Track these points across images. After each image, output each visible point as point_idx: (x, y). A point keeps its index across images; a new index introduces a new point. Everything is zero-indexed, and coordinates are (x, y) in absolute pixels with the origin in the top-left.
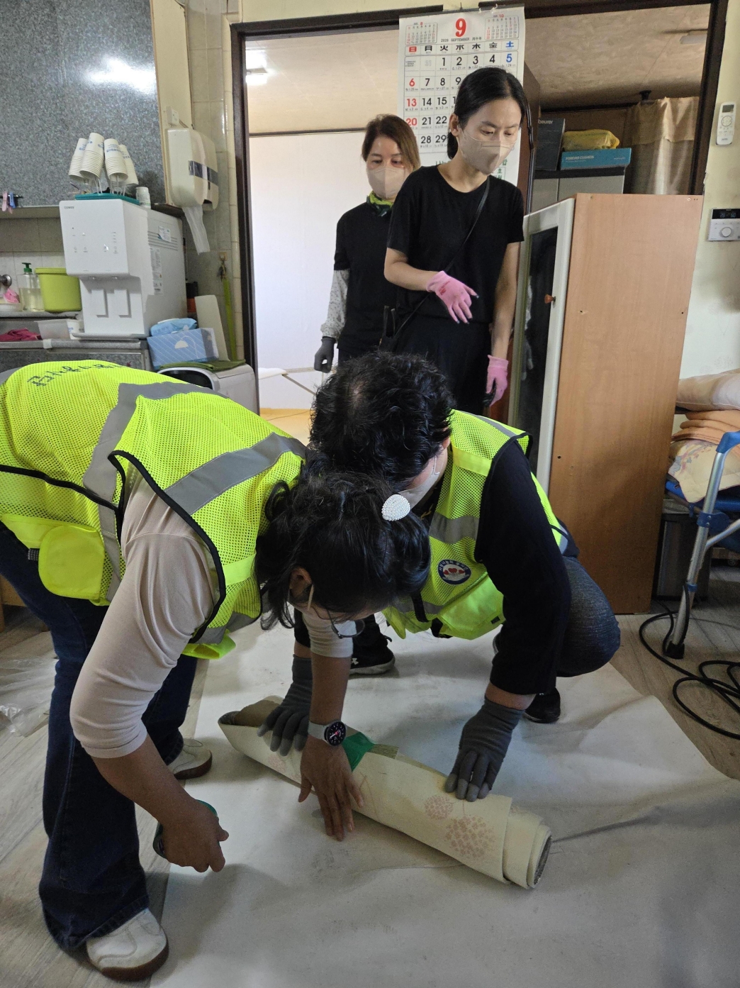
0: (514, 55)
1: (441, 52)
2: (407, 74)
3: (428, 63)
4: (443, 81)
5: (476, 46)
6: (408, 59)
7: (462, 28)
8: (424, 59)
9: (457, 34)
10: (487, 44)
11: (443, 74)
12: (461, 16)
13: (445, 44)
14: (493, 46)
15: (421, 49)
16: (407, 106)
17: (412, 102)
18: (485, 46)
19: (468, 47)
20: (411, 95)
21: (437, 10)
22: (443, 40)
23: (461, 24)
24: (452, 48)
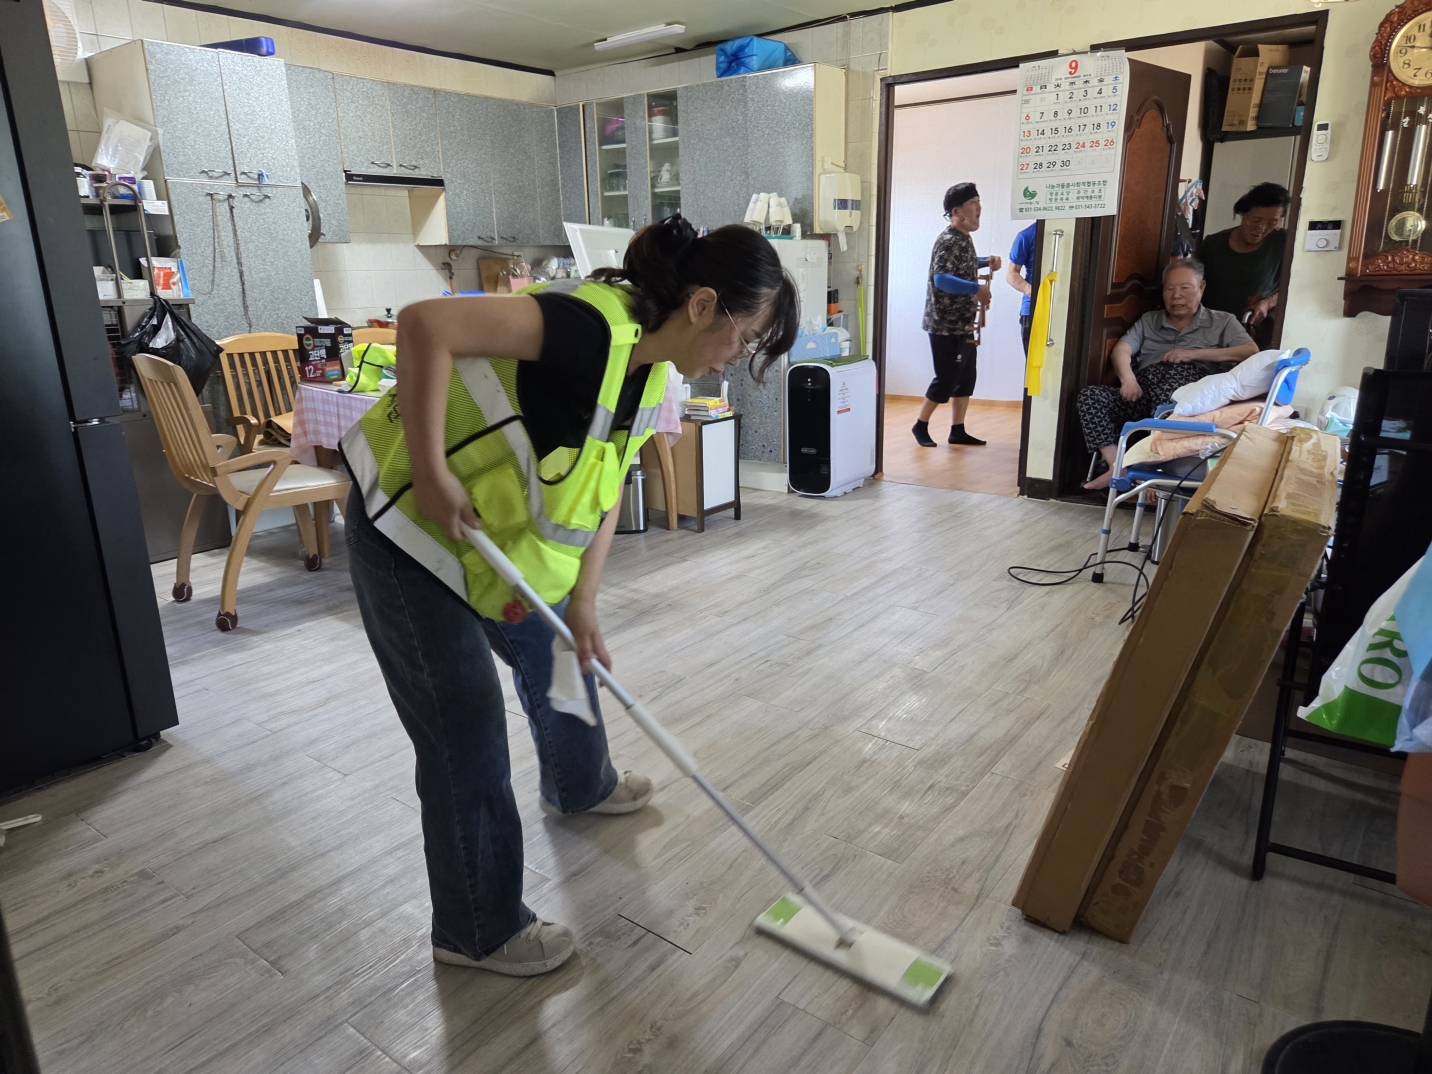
0: (1119, 87)
1: (1054, 90)
2: (1024, 110)
3: (1042, 100)
4: (1056, 113)
5: (1086, 82)
6: (1025, 98)
7: (1074, 67)
8: (1039, 96)
9: (1070, 73)
10: (1096, 80)
11: (1056, 108)
12: (1074, 57)
13: (1059, 82)
14: (1101, 81)
15: (1037, 89)
16: (1022, 137)
17: (1027, 134)
18: (1094, 82)
19: (1079, 83)
20: (1026, 128)
21: (1053, 54)
22: (1057, 80)
23: (1074, 65)
24: (1065, 85)
